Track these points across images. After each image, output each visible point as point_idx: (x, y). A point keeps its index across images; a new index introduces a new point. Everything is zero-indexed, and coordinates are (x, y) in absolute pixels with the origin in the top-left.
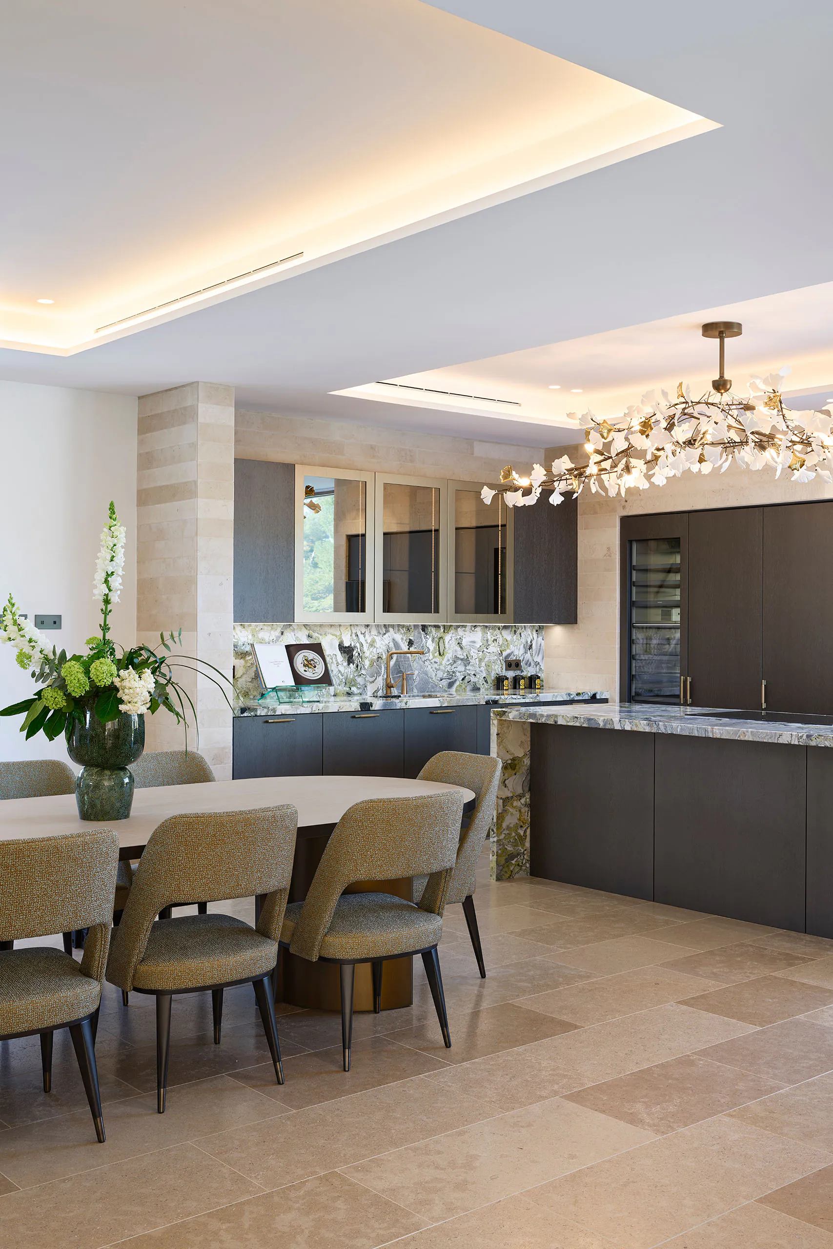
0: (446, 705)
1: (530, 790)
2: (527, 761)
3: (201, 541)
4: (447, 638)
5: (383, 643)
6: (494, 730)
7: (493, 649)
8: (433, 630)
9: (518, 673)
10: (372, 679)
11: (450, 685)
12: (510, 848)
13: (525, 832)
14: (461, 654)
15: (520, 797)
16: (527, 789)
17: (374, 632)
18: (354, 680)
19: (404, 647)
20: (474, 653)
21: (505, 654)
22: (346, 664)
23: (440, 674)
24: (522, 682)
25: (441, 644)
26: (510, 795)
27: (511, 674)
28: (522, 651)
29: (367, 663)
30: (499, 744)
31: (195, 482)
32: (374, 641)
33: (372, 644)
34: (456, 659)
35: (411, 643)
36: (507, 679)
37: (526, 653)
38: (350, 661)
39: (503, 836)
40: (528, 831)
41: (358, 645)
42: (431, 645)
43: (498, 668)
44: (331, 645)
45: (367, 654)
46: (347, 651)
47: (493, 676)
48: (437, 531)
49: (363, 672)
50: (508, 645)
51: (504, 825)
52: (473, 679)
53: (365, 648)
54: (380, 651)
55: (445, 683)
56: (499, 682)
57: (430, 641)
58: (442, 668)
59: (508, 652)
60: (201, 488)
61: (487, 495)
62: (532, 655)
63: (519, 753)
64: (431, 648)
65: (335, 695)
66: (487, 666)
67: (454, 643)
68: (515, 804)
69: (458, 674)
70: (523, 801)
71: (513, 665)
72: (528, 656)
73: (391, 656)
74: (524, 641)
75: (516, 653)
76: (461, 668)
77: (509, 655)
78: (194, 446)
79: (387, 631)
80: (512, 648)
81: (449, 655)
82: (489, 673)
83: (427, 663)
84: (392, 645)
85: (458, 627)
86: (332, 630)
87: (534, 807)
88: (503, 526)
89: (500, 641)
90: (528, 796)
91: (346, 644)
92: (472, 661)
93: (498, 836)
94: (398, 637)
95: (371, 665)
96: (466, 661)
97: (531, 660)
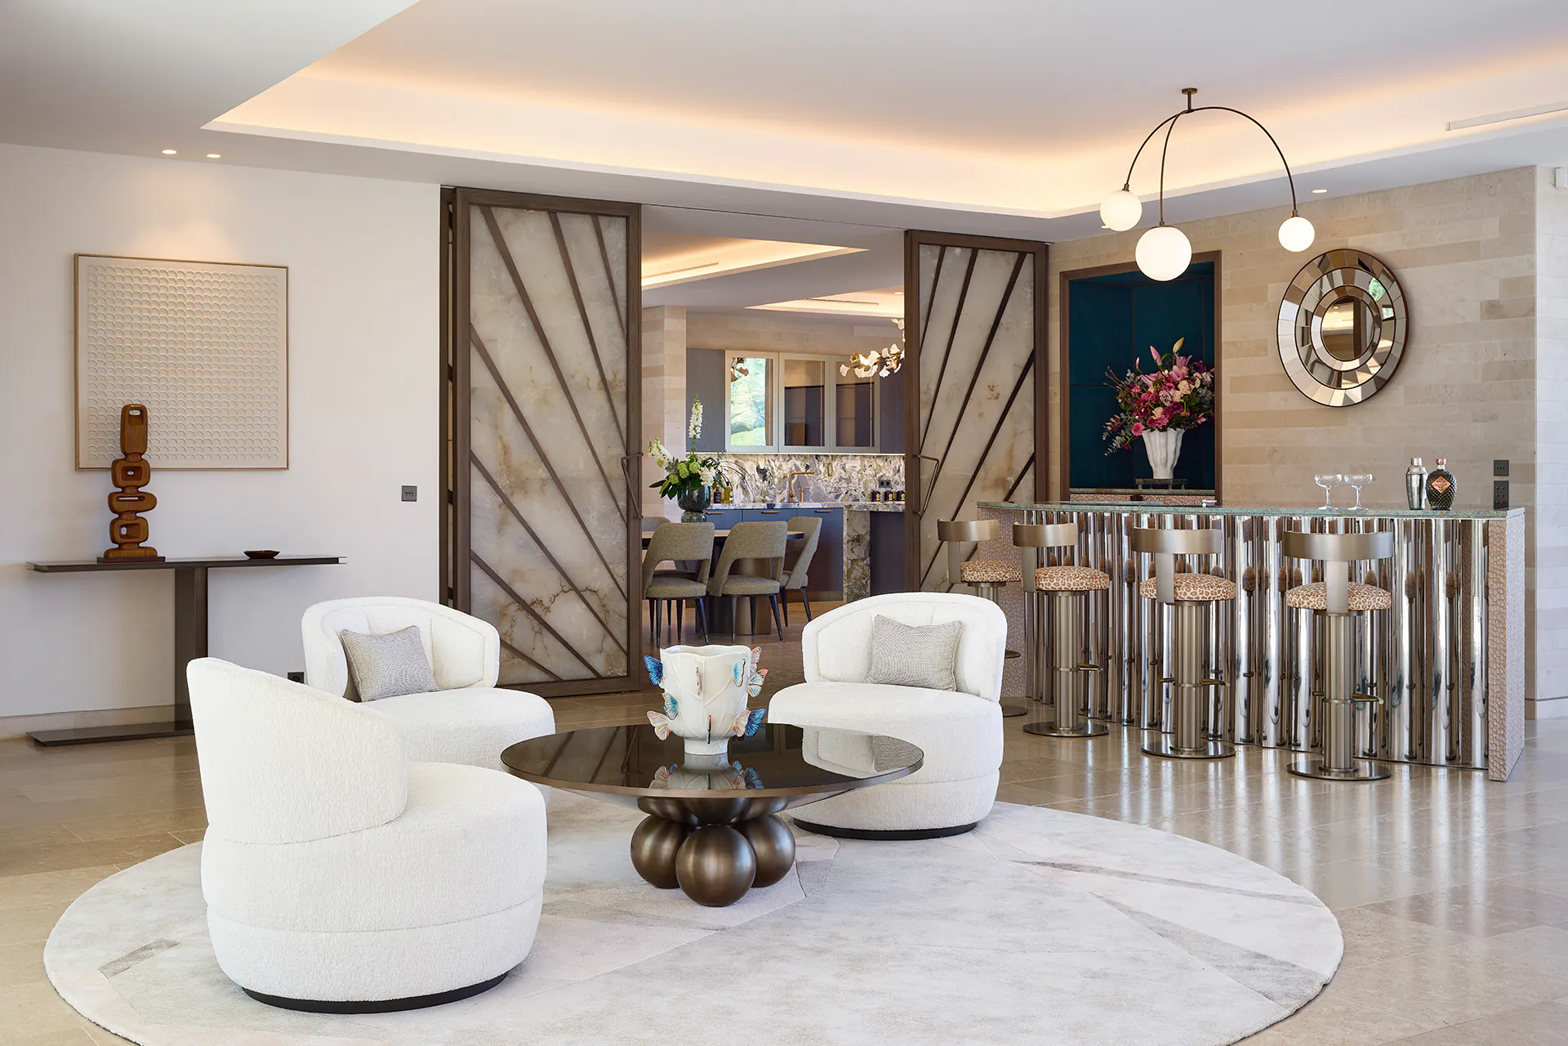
0: (826, 507)
1: (870, 555)
2: (868, 538)
3: (666, 402)
4: (834, 464)
5: (787, 467)
6: (845, 517)
7: (869, 471)
8: (824, 458)
9: (889, 489)
10: (779, 492)
11: (837, 497)
12: (856, 591)
13: (867, 582)
14: (844, 475)
15: (863, 559)
16: (868, 555)
17: (781, 459)
18: (767, 491)
19: (803, 470)
20: (854, 474)
21: (878, 476)
22: (761, 481)
23: (829, 489)
24: (890, 495)
25: (830, 468)
26: (856, 558)
27: (883, 490)
28: (892, 474)
29: (776, 480)
30: (848, 526)
31: (663, 366)
32: (781, 465)
33: (780, 468)
34: (841, 479)
35: (807, 467)
36: (879, 493)
37: (895, 475)
38: (764, 478)
39: (851, 584)
40: (869, 581)
41: (770, 468)
42: (822, 468)
43: (874, 486)
44: (752, 468)
45: (776, 474)
46: (763, 473)
47: (869, 491)
48: (823, 386)
49: (774, 486)
50: (880, 470)
51: (852, 576)
52: (854, 493)
53: (775, 471)
54: (785, 472)
55: (832, 495)
56: (873, 496)
57: (821, 466)
58: (831, 485)
59: (881, 474)
60: (666, 371)
61: (844, 370)
62: (899, 477)
63: (862, 532)
64: (823, 471)
65: (754, 502)
66: (865, 484)
67: (839, 468)
68: (859, 563)
69: (842, 489)
70: (865, 562)
71: (885, 483)
72: (897, 477)
73: (792, 476)
74: (893, 467)
75: (887, 475)
76: (845, 485)
77: (882, 476)
78: (661, 344)
79: (791, 459)
80: (884, 471)
81: (836, 476)
82: (866, 489)
83: (819, 481)
84: (794, 468)
85: (843, 456)
86: (752, 458)
87: (872, 566)
88: (873, 383)
89: (875, 466)
90: (868, 559)
91: (762, 467)
92: (853, 480)
93: (848, 582)
94: (798, 463)
95: (779, 482)
96: (848, 481)
97: (899, 480)
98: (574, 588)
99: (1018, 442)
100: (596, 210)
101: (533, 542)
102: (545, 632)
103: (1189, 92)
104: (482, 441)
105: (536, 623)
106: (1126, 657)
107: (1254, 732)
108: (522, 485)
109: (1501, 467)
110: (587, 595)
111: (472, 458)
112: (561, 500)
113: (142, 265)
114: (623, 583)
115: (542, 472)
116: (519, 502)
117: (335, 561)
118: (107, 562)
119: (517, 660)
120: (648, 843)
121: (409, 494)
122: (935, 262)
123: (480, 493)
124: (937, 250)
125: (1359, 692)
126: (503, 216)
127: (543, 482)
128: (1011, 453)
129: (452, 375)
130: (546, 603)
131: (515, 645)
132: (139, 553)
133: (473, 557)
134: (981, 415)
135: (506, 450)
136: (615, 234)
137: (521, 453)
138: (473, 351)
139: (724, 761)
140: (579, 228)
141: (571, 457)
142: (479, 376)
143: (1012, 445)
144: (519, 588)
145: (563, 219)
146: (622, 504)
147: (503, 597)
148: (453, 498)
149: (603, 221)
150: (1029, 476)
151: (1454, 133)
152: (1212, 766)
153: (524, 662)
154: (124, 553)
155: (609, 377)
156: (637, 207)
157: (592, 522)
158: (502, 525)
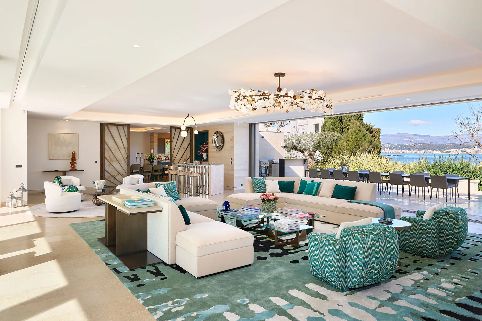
60: (154, 142)
78: (154, 138)
98: (120, 174)
99: (188, 154)
100: (123, 125)
101: (114, 168)
102: (115, 179)
103: (188, 114)
104: (106, 155)
105: (114, 178)
106: (190, 184)
107: (205, 193)
108: (112, 161)
109: (231, 159)
110: (122, 175)
111: (105, 157)
112: (118, 162)
113: (58, 134)
114: (127, 173)
115: (115, 159)
116: (111, 163)
117: (84, 171)
118: (70, 170)
119: (111, 183)
120: (94, 200)
121: (96, 162)
122: (175, 131)
123: (106, 162)
124: (175, 129)
125: (200, 187)
126: (109, 126)
127: (115, 160)
128: (187, 156)
129: (102, 147)
130: (116, 176)
131: (111, 181)
132: (74, 169)
133: (105, 170)
134: (182, 151)
135: (110, 156)
136: (126, 128)
137: (112, 157)
138: (105, 144)
139: (102, 192)
140: (121, 128)
141: (119, 157)
142: (106, 147)
143: (187, 155)
144: (112, 174)
145: (118, 126)
146: (127, 163)
147: (109, 175)
148: (102, 163)
149: (124, 127)
150: (189, 159)
151: (220, 119)
152: (185, 194)
153: (113, 184)
154: (72, 169)
155: (125, 147)
156: (129, 125)
157: (122, 165)
158: (109, 166)
